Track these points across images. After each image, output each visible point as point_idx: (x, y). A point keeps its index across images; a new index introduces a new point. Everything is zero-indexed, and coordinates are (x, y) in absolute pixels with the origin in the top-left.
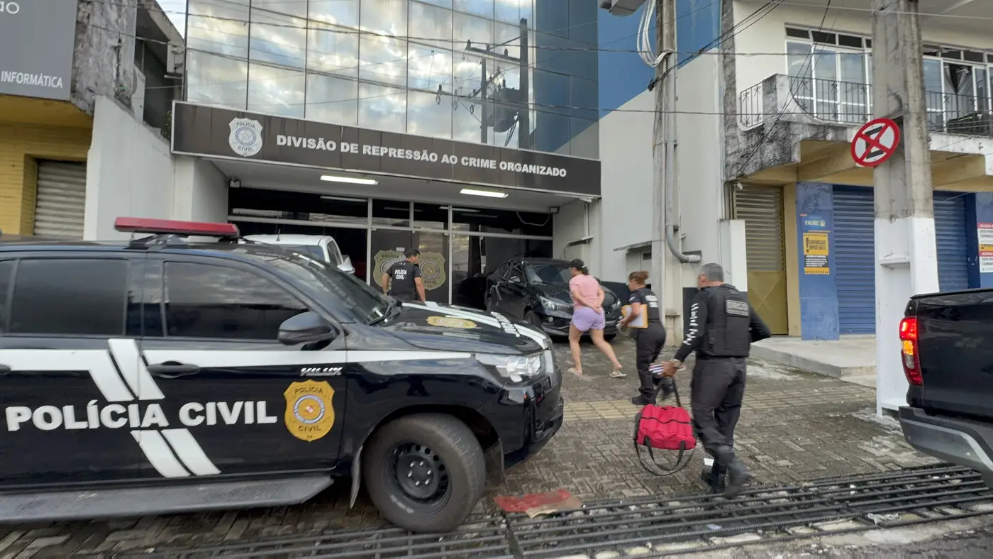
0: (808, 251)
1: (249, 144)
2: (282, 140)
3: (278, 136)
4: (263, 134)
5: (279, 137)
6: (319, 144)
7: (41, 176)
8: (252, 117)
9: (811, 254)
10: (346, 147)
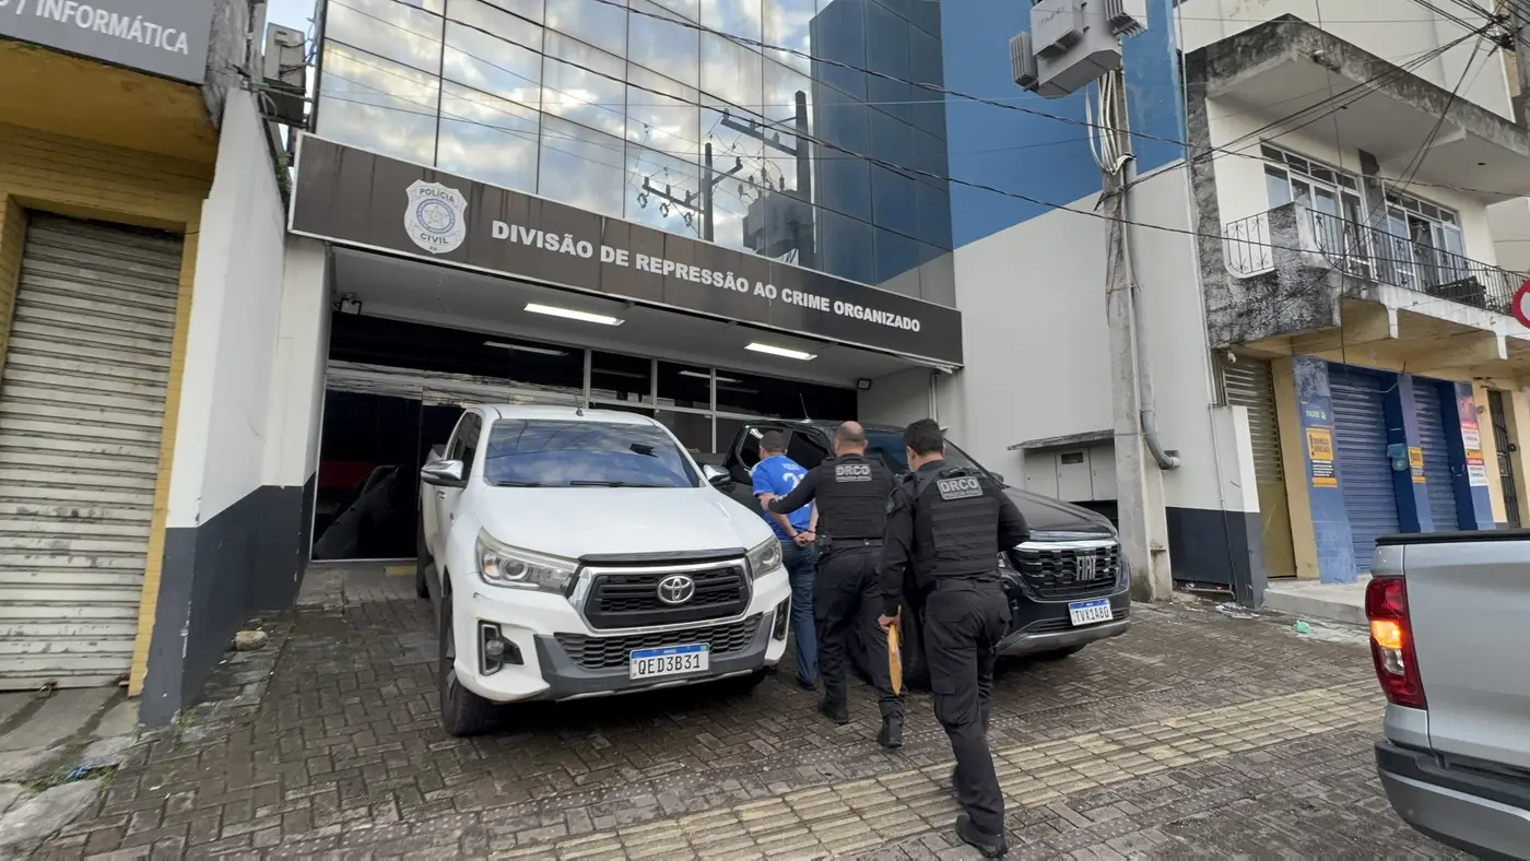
0: (1313, 454)
1: (442, 231)
2: (500, 230)
3: (495, 222)
4: (469, 217)
5: (496, 224)
6: (565, 243)
7: (31, 248)
8: (449, 180)
9: (1317, 457)
10: (609, 255)
